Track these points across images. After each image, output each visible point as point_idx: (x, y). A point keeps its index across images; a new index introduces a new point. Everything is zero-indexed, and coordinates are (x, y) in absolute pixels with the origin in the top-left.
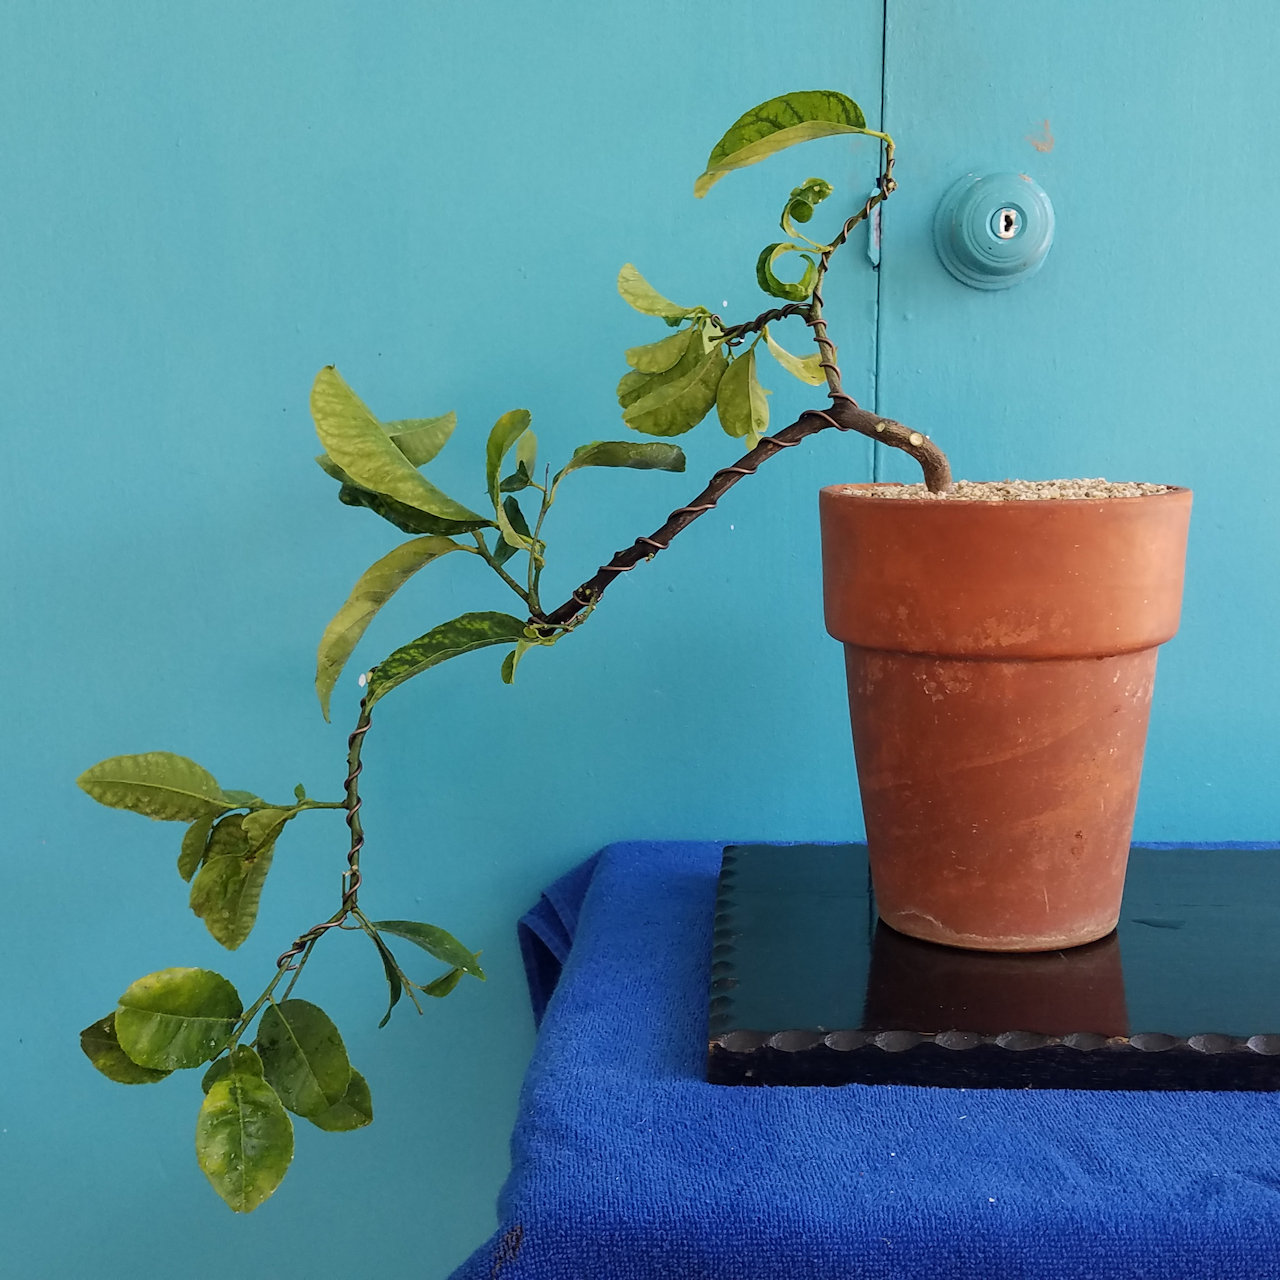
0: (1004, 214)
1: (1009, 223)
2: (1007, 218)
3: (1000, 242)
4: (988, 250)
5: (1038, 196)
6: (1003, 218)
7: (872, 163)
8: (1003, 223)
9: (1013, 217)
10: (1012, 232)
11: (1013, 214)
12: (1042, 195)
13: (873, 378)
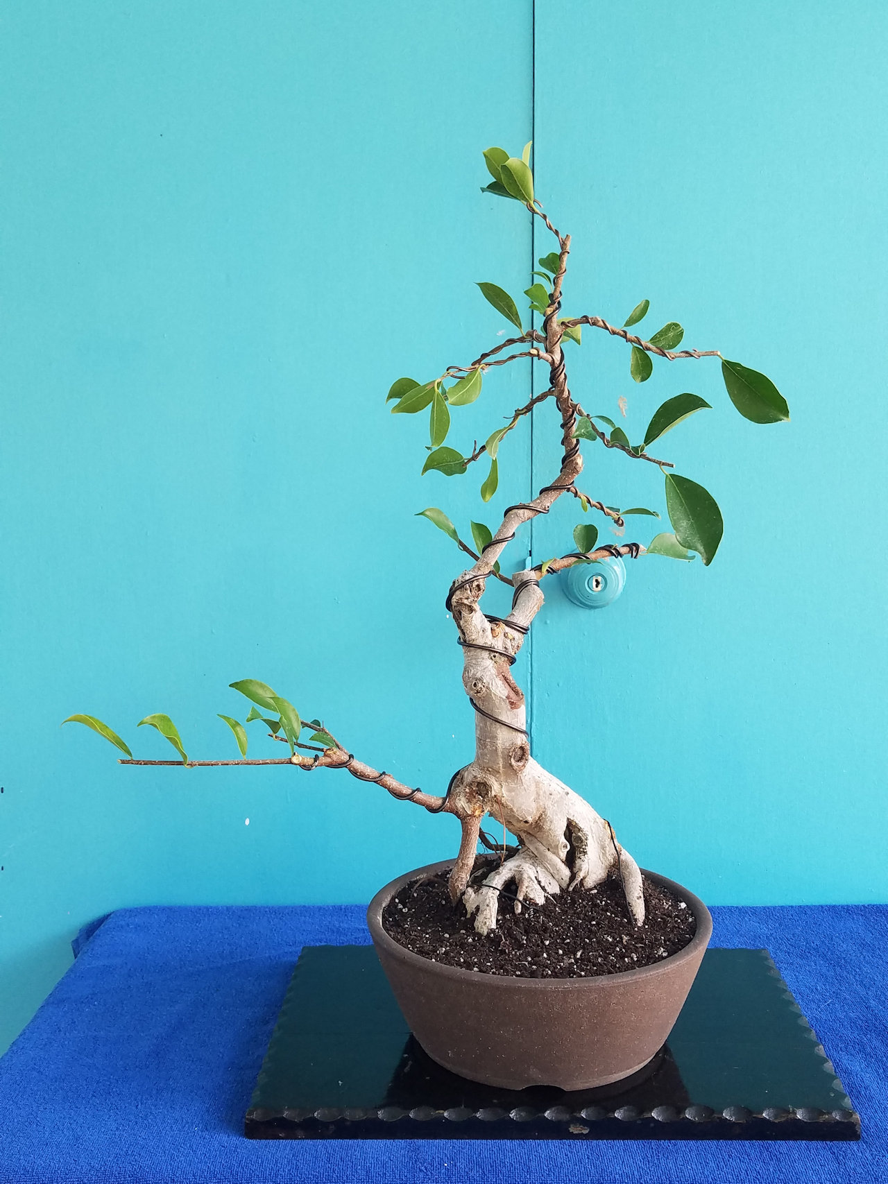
0: (594, 578)
1: (598, 583)
2: (597, 581)
3: (593, 593)
4: (588, 597)
5: (614, 569)
6: (594, 581)
7: (526, 542)
8: (594, 583)
9: (600, 580)
10: (600, 588)
11: (600, 579)
12: (615, 568)
13: (530, 656)
